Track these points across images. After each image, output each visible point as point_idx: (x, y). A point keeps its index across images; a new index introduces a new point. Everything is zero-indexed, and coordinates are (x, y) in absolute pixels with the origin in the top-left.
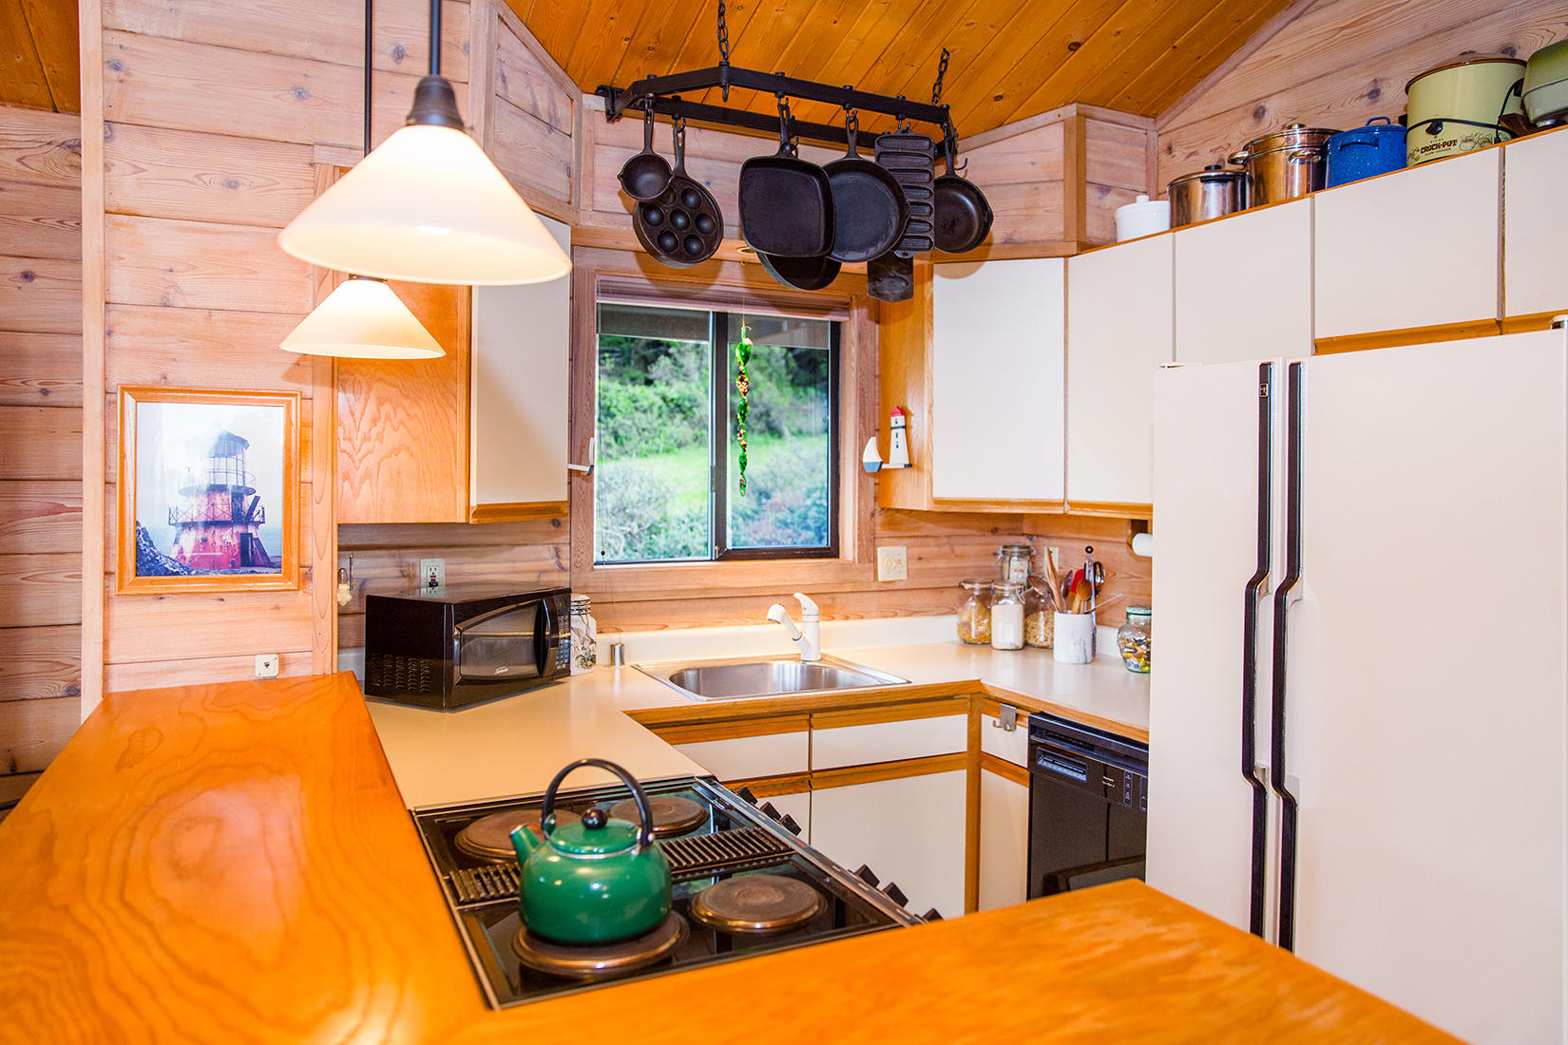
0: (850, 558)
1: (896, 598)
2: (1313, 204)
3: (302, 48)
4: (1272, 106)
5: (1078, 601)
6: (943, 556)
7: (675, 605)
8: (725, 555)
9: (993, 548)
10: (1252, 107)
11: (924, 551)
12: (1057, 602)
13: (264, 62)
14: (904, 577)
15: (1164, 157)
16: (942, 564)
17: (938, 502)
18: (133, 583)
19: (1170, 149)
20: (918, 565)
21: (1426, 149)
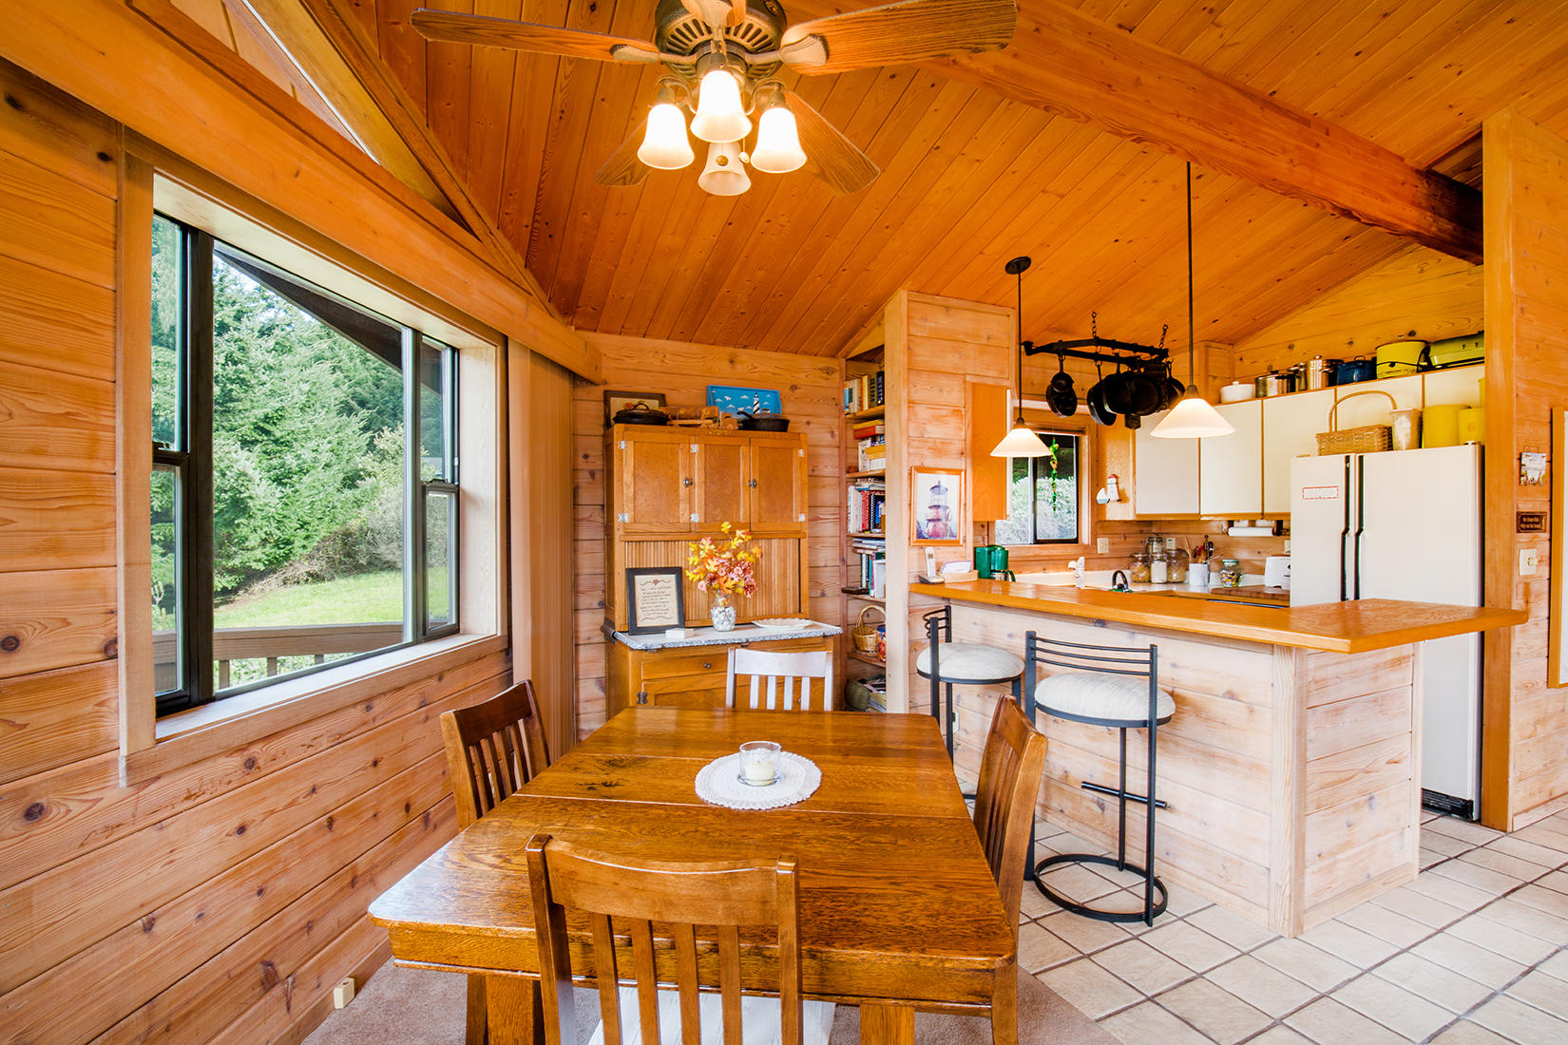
0: (1086, 543)
1: (1105, 562)
2: (1336, 390)
3: (960, 337)
4: (1298, 345)
5: (1202, 558)
6: (1122, 543)
7: (1024, 563)
8: (1037, 542)
9: (1143, 539)
10: (1288, 344)
11: (1115, 540)
12: (1190, 558)
13: (949, 343)
14: (1107, 552)
15: (1238, 363)
16: (1121, 546)
17: (1138, 516)
18: (916, 542)
19: (1241, 359)
20: (1112, 547)
21: (1388, 373)
